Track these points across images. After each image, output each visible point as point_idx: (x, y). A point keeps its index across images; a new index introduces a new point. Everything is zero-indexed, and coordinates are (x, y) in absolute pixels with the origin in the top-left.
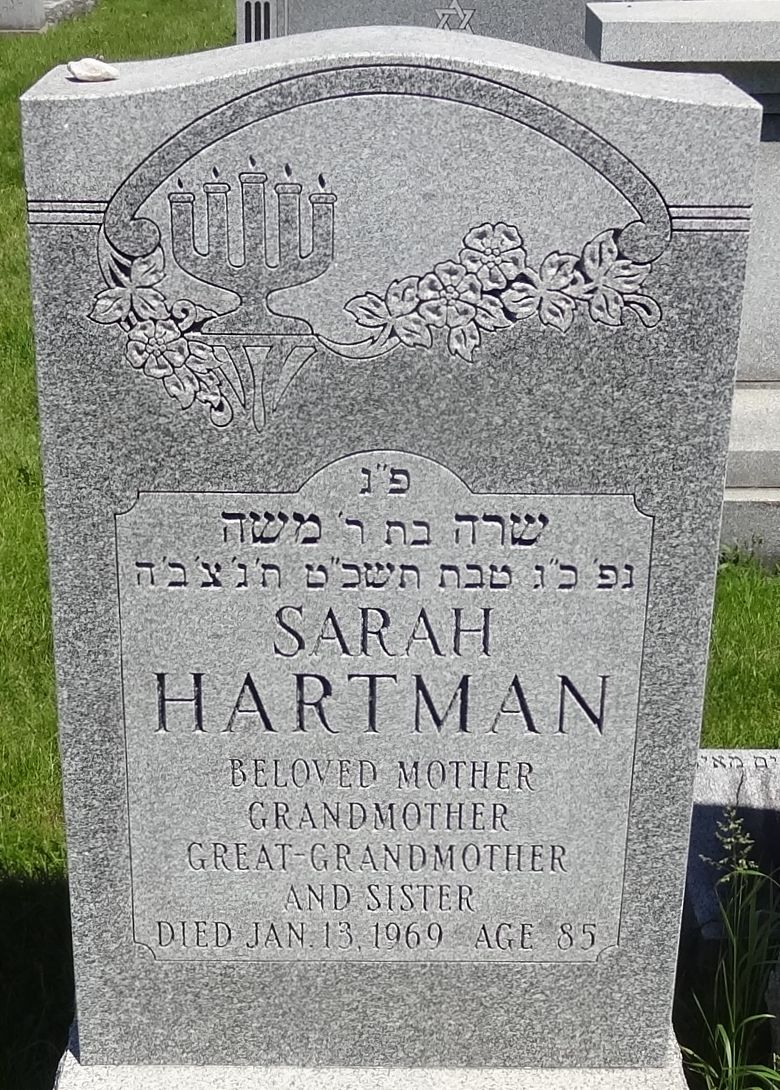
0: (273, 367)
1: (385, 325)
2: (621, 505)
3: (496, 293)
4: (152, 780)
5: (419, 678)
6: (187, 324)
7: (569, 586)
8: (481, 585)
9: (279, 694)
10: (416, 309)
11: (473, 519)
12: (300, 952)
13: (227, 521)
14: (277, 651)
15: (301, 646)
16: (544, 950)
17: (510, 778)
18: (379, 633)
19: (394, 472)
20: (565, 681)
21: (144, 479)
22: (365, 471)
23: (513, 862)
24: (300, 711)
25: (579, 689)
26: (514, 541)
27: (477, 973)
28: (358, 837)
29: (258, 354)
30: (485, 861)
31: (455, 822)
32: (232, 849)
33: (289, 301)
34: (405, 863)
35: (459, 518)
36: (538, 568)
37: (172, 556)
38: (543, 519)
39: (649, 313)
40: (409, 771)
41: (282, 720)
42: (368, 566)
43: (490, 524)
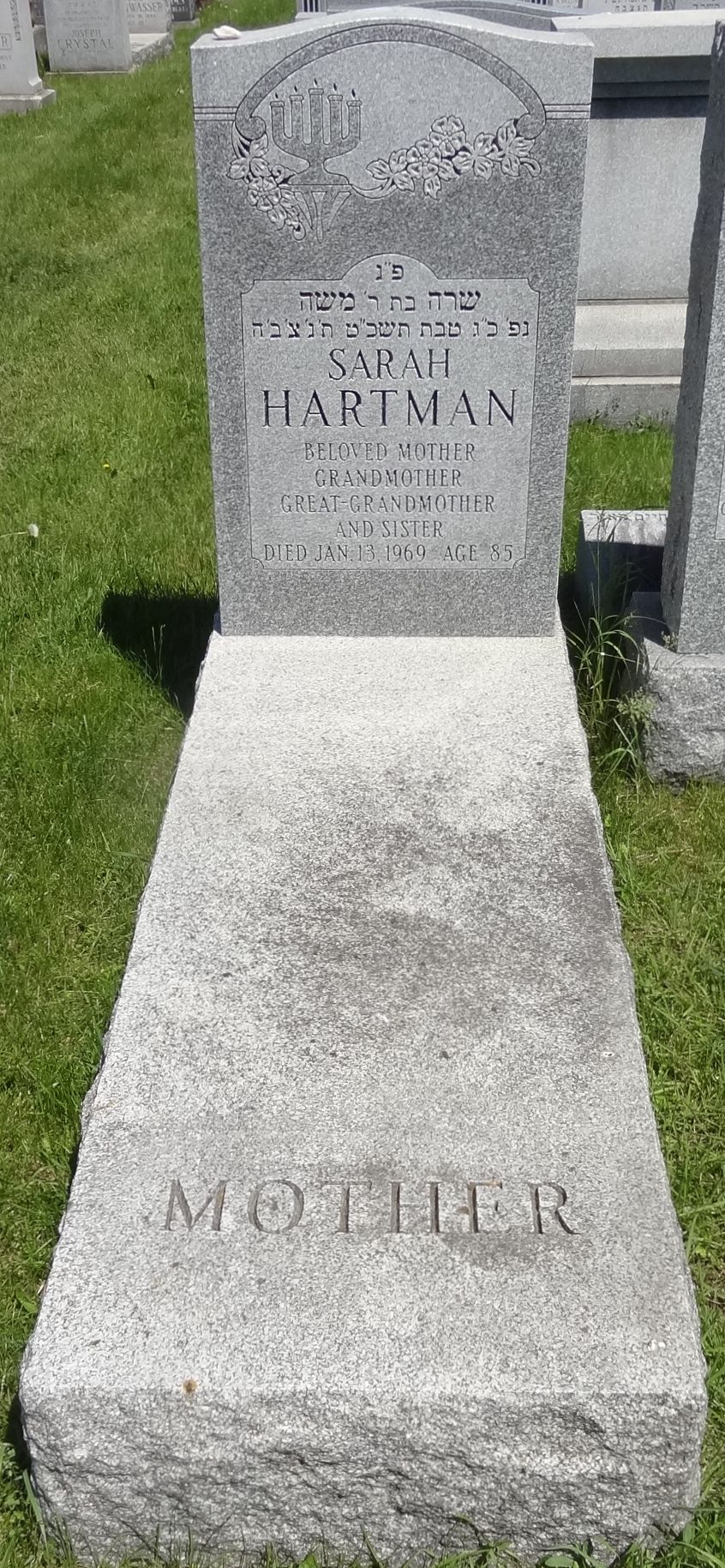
0: (327, 204)
1: (388, 178)
2: (521, 285)
3: (449, 158)
4: (262, 456)
5: (410, 392)
6: (280, 179)
7: (493, 335)
8: (444, 335)
9: (331, 403)
10: (406, 169)
11: (438, 294)
12: (345, 564)
13: (303, 298)
14: (331, 377)
15: (344, 374)
16: (483, 562)
17: (462, 454)
18: (387, 365)
19: (395, 267)
20: (492, 393)
21: (259, 271)
22: (379, 267)
23: (464, 506)
24: (344, 414)
25: (499, 398)
26: (462, 308)
27: (446, 576)
28: (375, 492)
29: (319, 196)
30: (449, 506)
31: (431, 482)
32: (306, 499)
33: (335, 165)
34: (403, 507)
35: (431, 294)
36: (476, 324)
37: (272, 319)
38: (478, 294)
39: (534, 168)
40: (405, 450)
41: (335, 419)
42: (381, 324)
43: (448, 297)
